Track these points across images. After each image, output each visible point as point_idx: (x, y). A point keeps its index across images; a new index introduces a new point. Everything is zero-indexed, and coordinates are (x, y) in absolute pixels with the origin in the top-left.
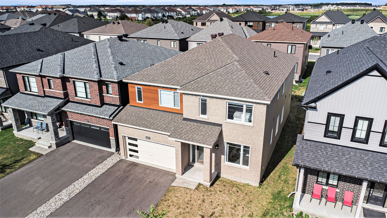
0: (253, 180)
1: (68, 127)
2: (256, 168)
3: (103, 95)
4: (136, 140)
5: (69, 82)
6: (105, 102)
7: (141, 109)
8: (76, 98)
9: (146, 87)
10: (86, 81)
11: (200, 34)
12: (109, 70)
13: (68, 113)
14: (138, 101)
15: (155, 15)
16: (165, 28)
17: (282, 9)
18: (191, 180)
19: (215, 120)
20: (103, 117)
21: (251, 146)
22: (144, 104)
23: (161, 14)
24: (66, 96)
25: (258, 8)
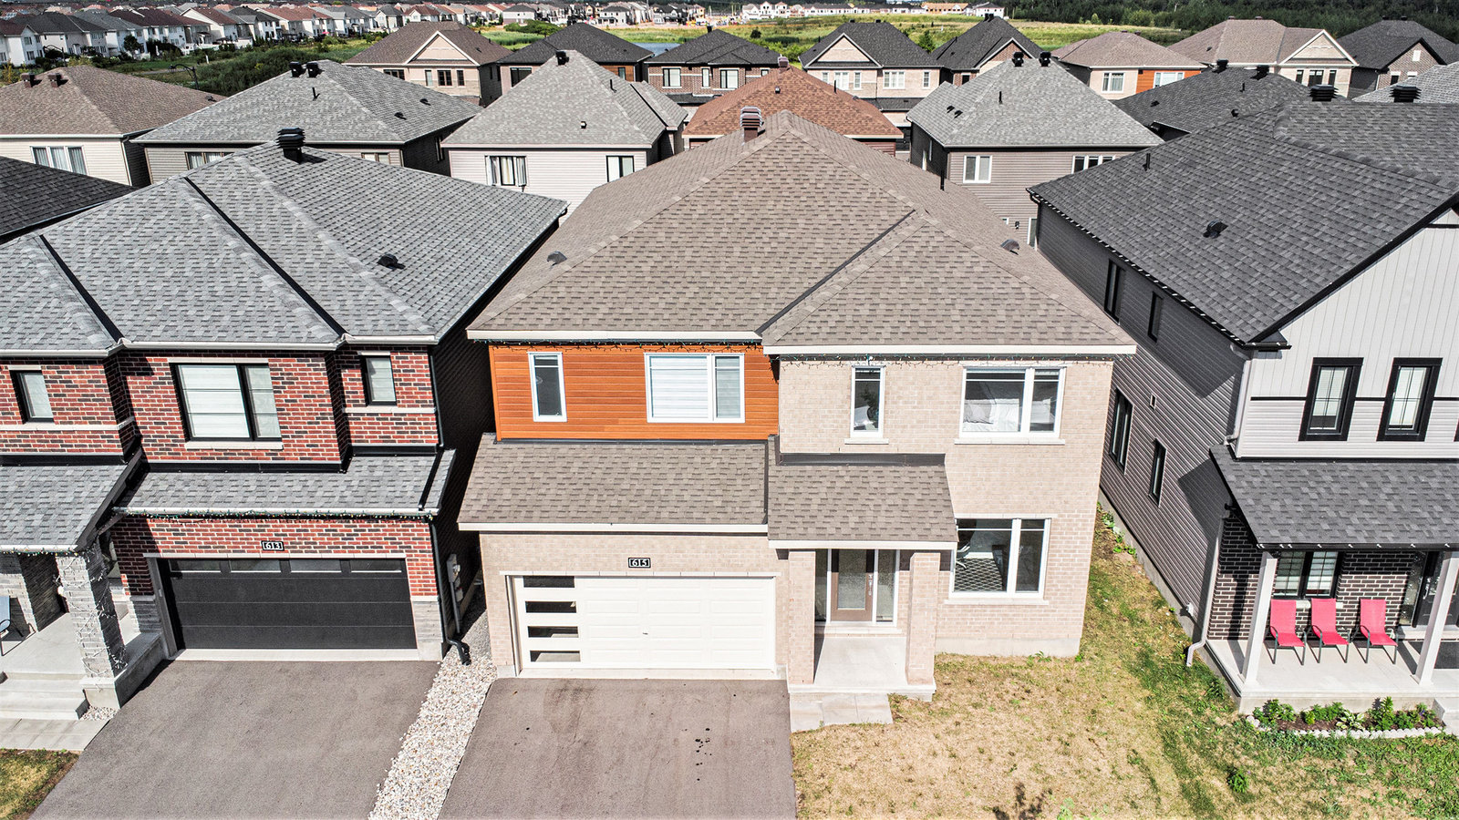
0: (1058, 638)
1: (152, 594)
2: (1071, 590)
3: (347, 410)
4: (567, 582)
5: (148, 372)
6: (353, 444)
7: (564, 449)
8: (189, 445)
9: (584, 351)
10: (243, 360)
11: (494, 118)
12: (361, 297)
13: (152, 525)
14: (538, 418)
15: (89, 40)
16: (316, 97)
17: (609, 15)
18: (853, 692)
19: (916, 441)
20: (388, 511)
21: (1054, 516)
22: (571, 423)
23: (115, 34)
24: (129, 444)
25: (521, 13)
